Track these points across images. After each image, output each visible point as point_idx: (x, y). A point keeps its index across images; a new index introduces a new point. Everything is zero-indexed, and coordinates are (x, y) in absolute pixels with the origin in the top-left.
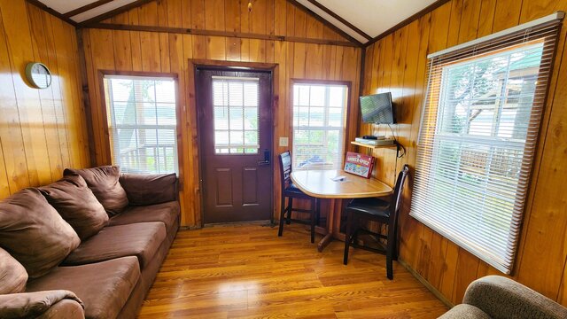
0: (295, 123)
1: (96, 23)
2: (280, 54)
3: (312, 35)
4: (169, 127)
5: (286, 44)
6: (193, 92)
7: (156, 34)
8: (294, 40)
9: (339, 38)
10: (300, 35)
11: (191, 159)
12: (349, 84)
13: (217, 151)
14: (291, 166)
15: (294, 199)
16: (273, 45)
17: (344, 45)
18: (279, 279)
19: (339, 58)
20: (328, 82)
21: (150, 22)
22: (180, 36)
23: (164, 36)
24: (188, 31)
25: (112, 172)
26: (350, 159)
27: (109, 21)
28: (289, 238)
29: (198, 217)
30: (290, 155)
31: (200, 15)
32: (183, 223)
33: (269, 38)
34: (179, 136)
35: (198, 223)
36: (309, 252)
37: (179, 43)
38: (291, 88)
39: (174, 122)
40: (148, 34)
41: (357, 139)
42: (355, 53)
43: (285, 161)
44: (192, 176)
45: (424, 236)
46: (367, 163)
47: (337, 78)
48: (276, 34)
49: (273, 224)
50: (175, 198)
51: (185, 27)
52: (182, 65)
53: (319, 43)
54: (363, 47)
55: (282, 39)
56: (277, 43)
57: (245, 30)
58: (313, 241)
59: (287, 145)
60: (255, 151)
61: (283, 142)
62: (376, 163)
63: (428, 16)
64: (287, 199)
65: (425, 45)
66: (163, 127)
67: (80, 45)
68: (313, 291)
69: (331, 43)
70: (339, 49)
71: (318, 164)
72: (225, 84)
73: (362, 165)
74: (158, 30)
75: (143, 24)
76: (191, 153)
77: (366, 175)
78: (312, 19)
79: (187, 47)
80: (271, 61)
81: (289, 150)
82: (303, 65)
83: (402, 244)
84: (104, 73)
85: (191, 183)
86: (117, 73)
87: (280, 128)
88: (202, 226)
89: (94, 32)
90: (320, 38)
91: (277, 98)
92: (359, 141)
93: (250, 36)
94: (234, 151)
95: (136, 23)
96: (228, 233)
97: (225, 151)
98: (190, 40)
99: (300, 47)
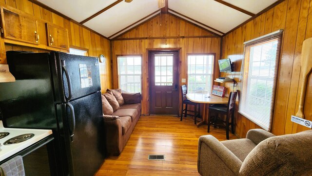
0: (189, 73)
1: (116, 39)
2: (182, 44)
3: (196, 34)
4: (138, 75)
5: (185, 39)
6: (147, 61)
7: (135, 40)
8: (189, 37)
9: (209, 34)
10: (191, 35)
11: (146, 87)
12: (215, 54)
13: (156, 85)
14: (187, 91)
15: (188, 105)
16: (179, 40)
17: (212, 37)
18: (179, 134)
19: (209, 43)
20: (204, 54)
21: (133, 36)
22: (143, 40)
23: (138, 41)
24: (146, 38)
25: (119, 91)
26: (214, 88)
27: (120, 38)
28: (185, 122)
29: (148, 111)
30: (186, 86)
31: (151, 32)
32: (142, 113)
33: (178, 38)
34: (142, 78)
35: (148, 113)
36: (193, 127)
37: (143, 43)
38: (187, 57)
39: (140, 73)
40: (132, 41)
41: (217, 79)
42: (217, 40)
43: (184, 89)
44: (146, 94)
45: (244, 121)
46: (222, 90)
47: (209, 52)
48: (181, 35)
49: (178, 116)
50: (140, 102)
51: (145, 37)
52: (144, 51)
53: (200, 37)
54: (221, 37)
55: (183, 37)
56: (181, 39)
57: (168, 35)
58: (195, 124)
59: (185, 82)
60: (171, 85)
61: (183, 81)
62: (226, 90)
63: (244, 26)
64: (184, 105)
65: (243, 38)
66: (136, 75)
67: (111, 47)
68: (192, 139)
69: (205, 37)
70: (209, 39)
71: (200, 91)
72: (160, 57)
73: (220, 91)
74: (136, 39)
75: (131, 37)
76: (146, 85)
77: (221, 96)
78: (197, 28)
79: (146, 44)
80: (178, 46)
81: (186, 85)
82: (192, 48)
83: (236, 127)
84: (118, 56)
85: (146, 97)
86: (122, 55)
87: (182, 74)
88: (149, 115)
89: (115, 42)
90: (200, 35)
91: (181, 62)
92: (218, 80)
93: (170, 38)
94: (163, 84)
95: (128, 37)
96: (160, 118)
97: (159, 84)
98: (147, 41)
99: (191, 40)
